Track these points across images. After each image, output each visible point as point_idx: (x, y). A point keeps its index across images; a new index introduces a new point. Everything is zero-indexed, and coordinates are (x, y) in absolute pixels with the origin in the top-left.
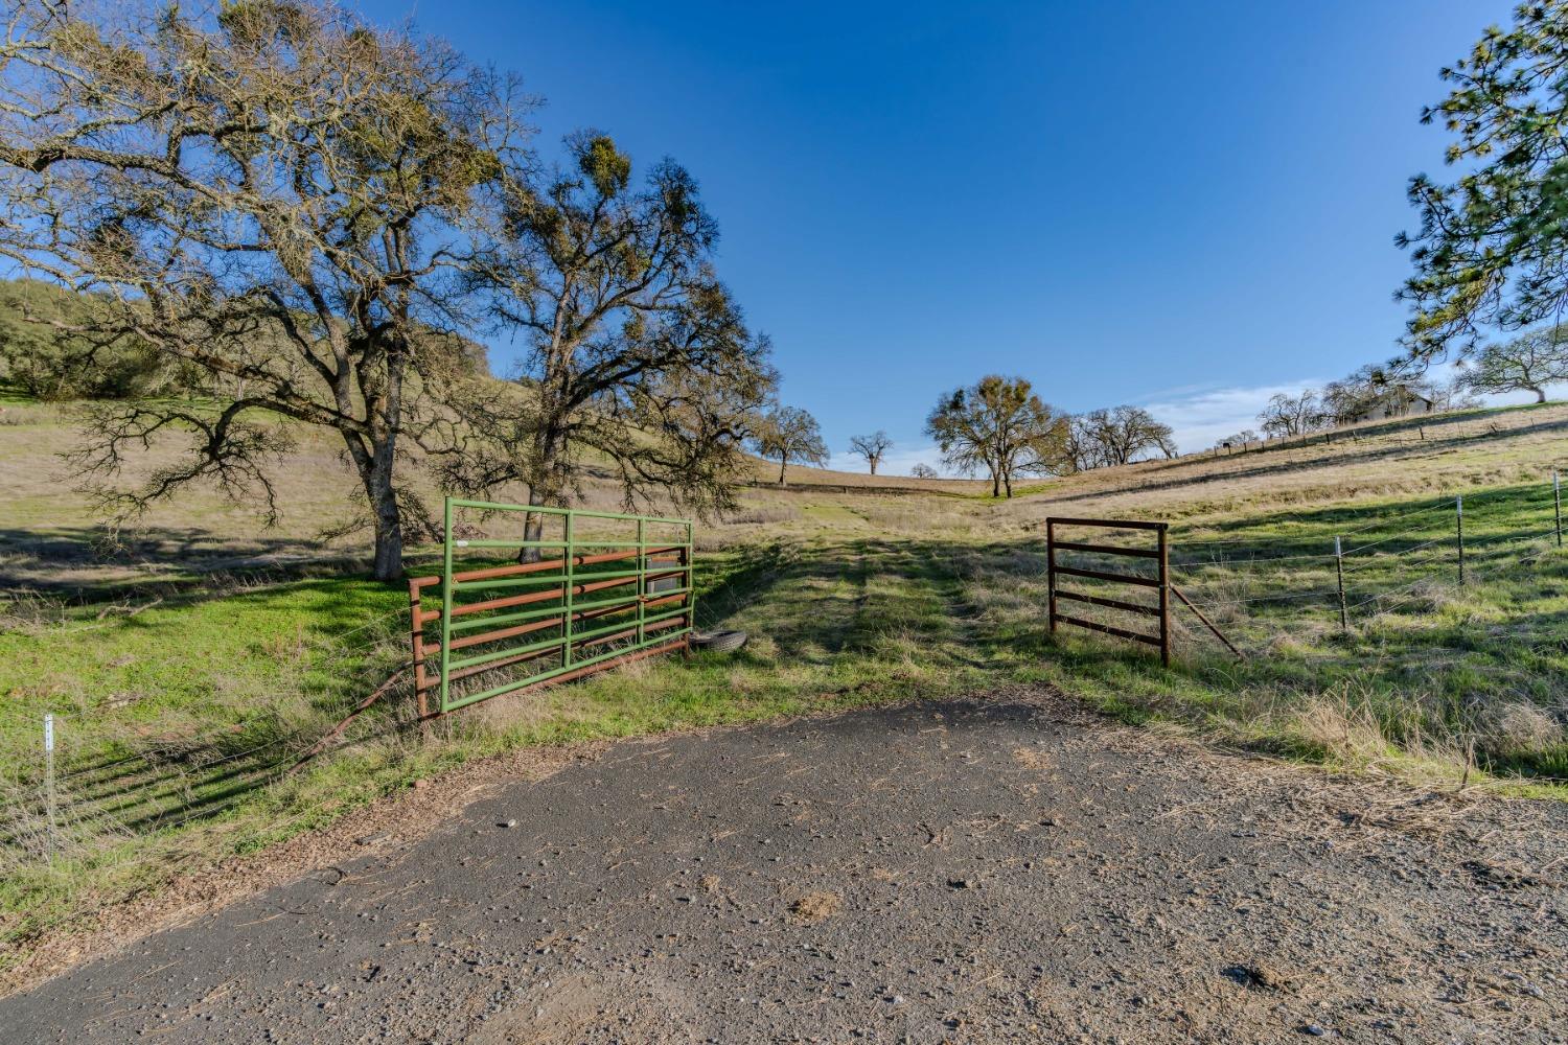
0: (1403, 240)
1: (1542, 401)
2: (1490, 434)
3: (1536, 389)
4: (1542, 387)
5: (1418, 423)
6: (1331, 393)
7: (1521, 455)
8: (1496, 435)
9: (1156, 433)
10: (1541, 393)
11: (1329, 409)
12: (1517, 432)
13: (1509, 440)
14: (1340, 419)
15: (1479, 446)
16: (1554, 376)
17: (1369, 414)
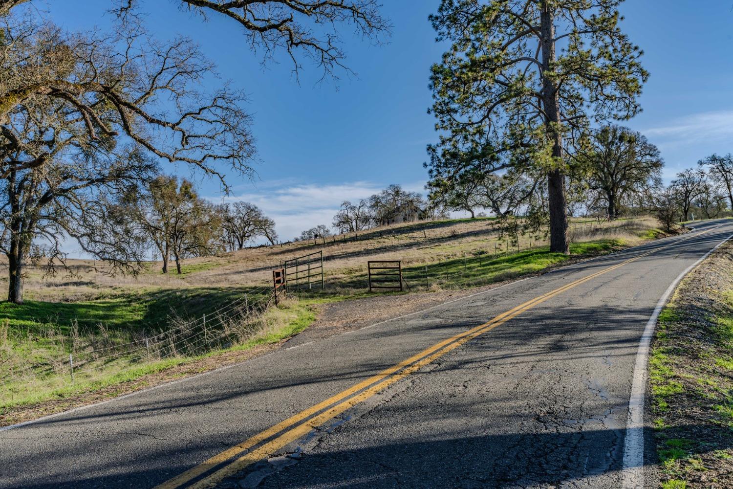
0: (425, 165)
1: (473, 217)
2: (452, 236)
3: (470, 210)
4: (473, 209)
5: (421, 227)
6: (374, 202)
7: (463, 248)
8: (454, 236)
9: (263, 225)
10: (473, 213)
11: (374, 214)
12: (463, 236)
13: (459, 240)
14: (381, 221)
15: (449, 243)
16: (477, 204)
17: (395, 218)
